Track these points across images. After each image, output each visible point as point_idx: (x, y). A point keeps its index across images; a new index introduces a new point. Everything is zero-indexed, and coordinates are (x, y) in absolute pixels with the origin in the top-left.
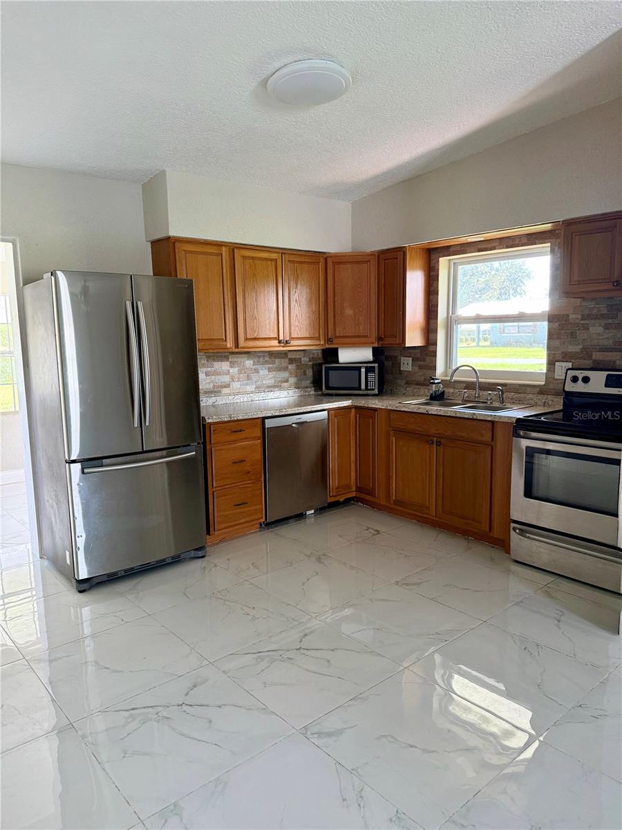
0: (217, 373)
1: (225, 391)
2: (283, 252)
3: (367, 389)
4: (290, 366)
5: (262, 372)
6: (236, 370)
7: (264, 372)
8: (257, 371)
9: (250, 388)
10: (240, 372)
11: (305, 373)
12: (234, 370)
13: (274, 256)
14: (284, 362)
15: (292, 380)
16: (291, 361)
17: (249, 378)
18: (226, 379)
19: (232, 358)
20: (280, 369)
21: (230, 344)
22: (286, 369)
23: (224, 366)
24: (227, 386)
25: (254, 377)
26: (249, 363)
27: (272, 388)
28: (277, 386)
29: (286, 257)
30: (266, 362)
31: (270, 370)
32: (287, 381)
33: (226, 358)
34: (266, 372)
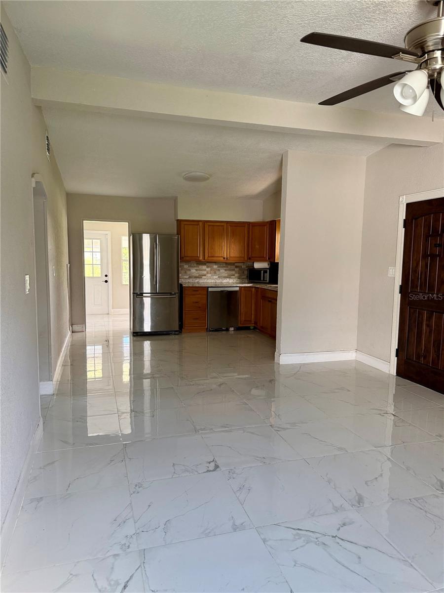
0: (200, 270)
1: (204, 277)
2: (227, 222)
3: (264, 280)
4: (236, 269)
5: (221, 271)
6: (209, 269)
7: (222, 271)
8: (219, 270)
9: (215, 277)
10: (211, 270)
11: (243, 272)
12: (208, 269)
13: (223, 224)
14: (233, 267)
15: (237, 275)
16: (237, 267)
17: (215, 273)
18: (205, 272)
19: (208, 264)
20: (230, 270)
21: (201, 258)
22: (234, 270)
23: (204, 267)
24: (205, 275)
25: (218, 273)
26: (215, 267)
27: (226, 277)
28: (229, 277)
29: (228, 224)
30: (224, 267)
31: (225, 270)
32: (234, 275)
33: (205, 264)
34: (224, 271)
